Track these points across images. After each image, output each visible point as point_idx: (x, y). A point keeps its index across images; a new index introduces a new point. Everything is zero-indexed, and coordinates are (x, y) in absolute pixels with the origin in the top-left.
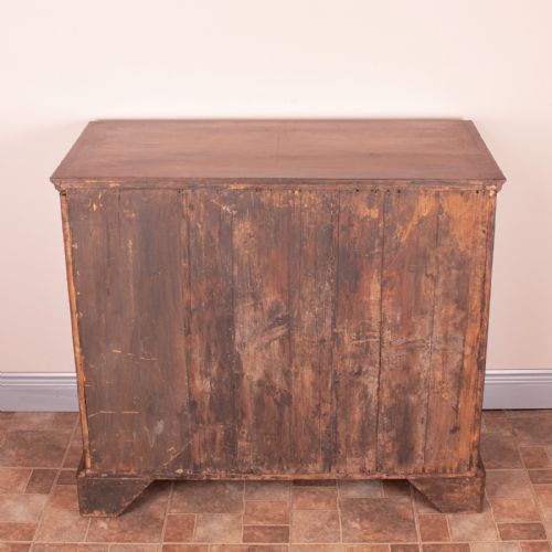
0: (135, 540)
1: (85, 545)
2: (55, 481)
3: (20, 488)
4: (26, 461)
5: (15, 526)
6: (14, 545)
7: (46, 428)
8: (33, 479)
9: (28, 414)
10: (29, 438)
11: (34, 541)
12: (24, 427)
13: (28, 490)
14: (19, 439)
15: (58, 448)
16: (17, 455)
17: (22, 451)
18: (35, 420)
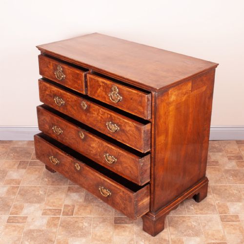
0: (58, 185)
1: (40, 187)
2: (28, 165)
3: (15, 167)
4: (17, 158)
5: (14, 180)
6: (13, 187)
7: (25, 146)
8: (20, 164)
9: (17, 142)
10: (18, 150)
11: (21, 185)
12: (16, 146)
13: (18, 168)
14: (14, 150)
15: (29, 153)
16: (14, 156)
17: (15, 154)
18: (20, 143)
